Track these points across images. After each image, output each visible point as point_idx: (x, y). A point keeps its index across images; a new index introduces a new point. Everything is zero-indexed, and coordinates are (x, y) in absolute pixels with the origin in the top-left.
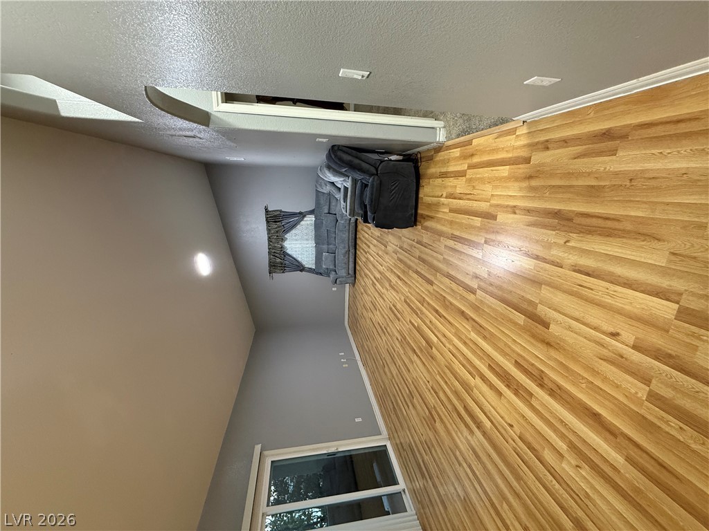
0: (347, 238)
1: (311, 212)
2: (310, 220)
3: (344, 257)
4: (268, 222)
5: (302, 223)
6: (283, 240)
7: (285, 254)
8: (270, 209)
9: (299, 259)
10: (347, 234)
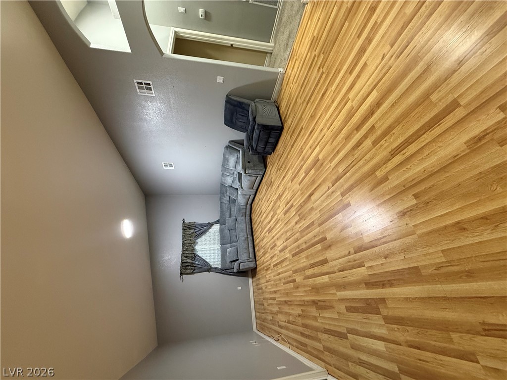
0: (245, 228)
1: (217, 222)
2: (216, 227)
3: (244, 243)
4: (184, 230)
5: (210, 230)
6: (195, 243)
7: (196, 256)
8: (186, 221)
9: (207, 261)
10: (245, 225)
